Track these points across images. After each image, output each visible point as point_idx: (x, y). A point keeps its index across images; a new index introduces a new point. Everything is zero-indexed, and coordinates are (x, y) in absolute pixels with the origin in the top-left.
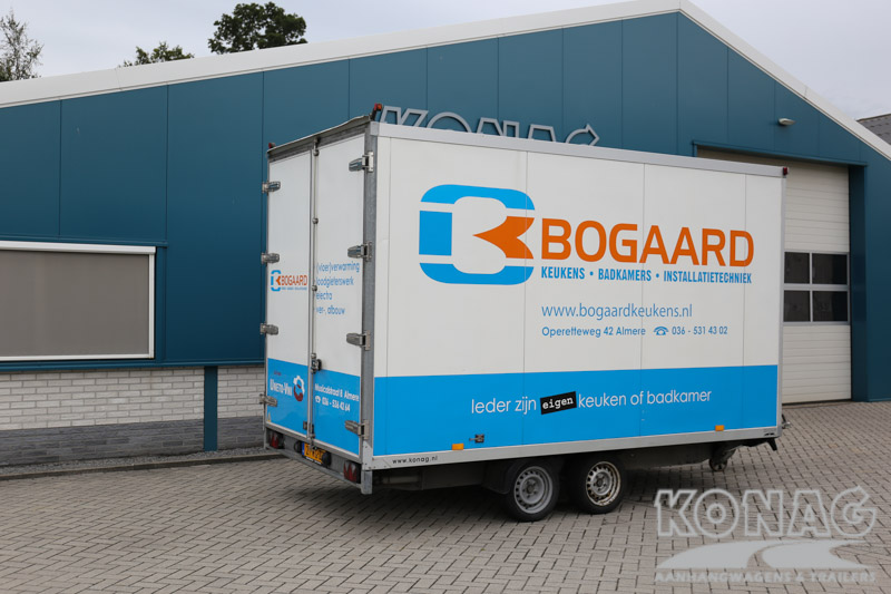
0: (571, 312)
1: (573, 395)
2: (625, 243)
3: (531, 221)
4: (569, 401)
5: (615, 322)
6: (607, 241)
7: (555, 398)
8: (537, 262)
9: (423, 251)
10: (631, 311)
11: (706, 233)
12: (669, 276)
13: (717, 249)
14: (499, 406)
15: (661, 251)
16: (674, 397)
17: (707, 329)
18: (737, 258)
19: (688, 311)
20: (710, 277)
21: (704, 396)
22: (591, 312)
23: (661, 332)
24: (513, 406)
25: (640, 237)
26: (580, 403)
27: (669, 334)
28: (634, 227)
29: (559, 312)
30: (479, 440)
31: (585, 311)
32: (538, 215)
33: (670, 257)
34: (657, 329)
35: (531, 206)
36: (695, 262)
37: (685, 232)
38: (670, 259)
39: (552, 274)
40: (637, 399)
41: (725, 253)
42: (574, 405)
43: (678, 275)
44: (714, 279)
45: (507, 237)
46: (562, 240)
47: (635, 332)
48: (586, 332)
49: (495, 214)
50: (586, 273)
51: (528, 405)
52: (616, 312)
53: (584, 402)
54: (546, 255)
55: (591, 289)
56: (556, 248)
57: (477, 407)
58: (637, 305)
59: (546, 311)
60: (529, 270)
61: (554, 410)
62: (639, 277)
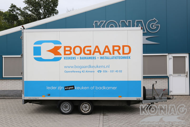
0: (72, 67)
1: (73, 86)
2: (88, 50)
3: (61, 47)
4: (72, 88)
5: (85, 69)
6: (82, 50)
7: (68, 87)
8: (63, 56)
9: (34, 55)
10: (90, 67)
11: (114, 47)
12: (101, 58)
13: (118, 51)
14: (54, 88)
15: (99, 52)
16: (104, 88)
17: (115, 71)
18: (125, 52)
19: (108, 67)
20: (116, 58)
21: (114, 88)
22: (78, 67)
23: (99, 72)
24: (57, 88)
25: (92, 49)
26: (75, 88)
27: (102, 72)
28: (90, 47)
29: (69, 67)
30: (49, 95)
31: (76, 67)
32: (63, 46)
33: (102, 53)
34: (98, 71)
35: (61, 44)
36: (110, 54)
37: (107, 47)
38: (102, 54)
39: (67, 59)
40: (92, 88)
41: (121, 51)
42: (74, 89)
43: (105, 58)
44: (117, 58)
45: (55, 51)
47: (91, 72)
48: (77, 72)
49: (52, 46)
50: (76, 58)
51: (61, 88)
52: (85, 67)
53: (77, 88)
54: (65, 54)
55: (78, 62)
57: (48, 88)
58: (92, 65)
59: (65, 67)
60: (61, 58)
61: (68, 89)
62: (92, 58)
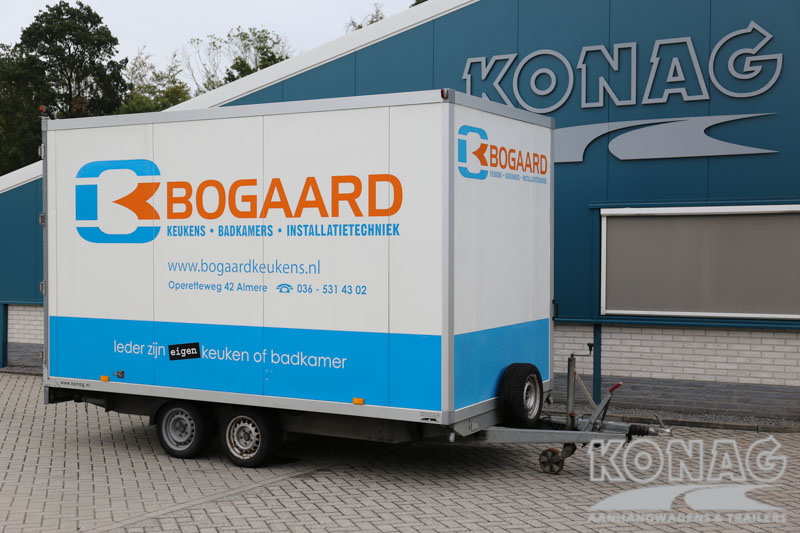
0: (193, 267)
1: (196, 346)
2: (245, 199)
3: (158, 184)
4: (193, 351)
5: (237, 278)
6: (227, 199)
7: (182, 347)
8: (163, 222)
9: (79, 217)
10: (252, 267)
11: (336, 181)
12: (292, 230)
13: (351, 199)
14: (135, 349)
15: (283, 204)
16: (301, 359)
17: (340, 289)
18: (379, 206)
19: (316, 268)
20: (343, 230)
21: (338, 363)
22: (212, 268)
23: (285, 290)
24: (146, 349)
25: (260, 192)
26: (203, 354)
27: (294, 292)
28: (253, 182)
29: (183, 267)
30: (121, 376)
31: (206, 267)
32: (163, 180)
33: (293, 210)
34: (281, 287)
35: (157, 173)
36: (324, 214)
37: (311, 182)
38: (293, 213)
39: (177, 233)
40: (259, 357)
41: (363, 201)
42: (198, 355)
43: (303, 229)
44: (348, 232)
45: (138, 201)
46: (184, 200)
47: (256, 288)
48: (207, 287)
49: (129, 181)
50: (207, 230)
51: (158, 350)
52: (237, 268)
53: (207, 353)
54: (171, 215)
55: (212, 246)
56: (179, 208)
57: (118, 347)
58: (258, 262)
59: (172, 267)
60: (157, 229)
61: (180, 357)
62: (260, 233)
